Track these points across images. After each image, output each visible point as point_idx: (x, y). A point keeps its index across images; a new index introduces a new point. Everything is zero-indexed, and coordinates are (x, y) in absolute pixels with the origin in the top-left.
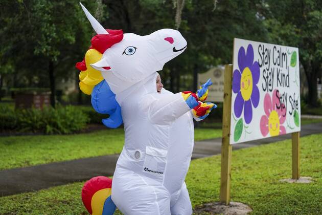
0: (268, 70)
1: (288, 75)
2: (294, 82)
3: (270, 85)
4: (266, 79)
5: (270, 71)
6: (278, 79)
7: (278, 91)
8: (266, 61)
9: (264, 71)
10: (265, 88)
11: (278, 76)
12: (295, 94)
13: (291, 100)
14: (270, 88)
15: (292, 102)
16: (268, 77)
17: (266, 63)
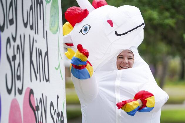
0: (14, 39)
1: (47, 54)
2: (57, 69)
3: (19, 78)
4: (12, 63)
5: (18, 42)
6: (31, 62)
7: (31, 92)
8: (11, 17)
9: (8, 41)
10: (10, 87)
11: (31, 54)
12: (58, 97)
13: (53, 112)
14: (19, 84)
15: (55, 117)
16: (14, 58)
17: (11, 22)
